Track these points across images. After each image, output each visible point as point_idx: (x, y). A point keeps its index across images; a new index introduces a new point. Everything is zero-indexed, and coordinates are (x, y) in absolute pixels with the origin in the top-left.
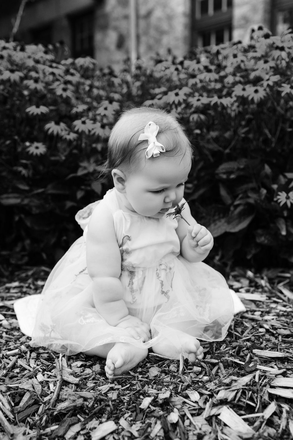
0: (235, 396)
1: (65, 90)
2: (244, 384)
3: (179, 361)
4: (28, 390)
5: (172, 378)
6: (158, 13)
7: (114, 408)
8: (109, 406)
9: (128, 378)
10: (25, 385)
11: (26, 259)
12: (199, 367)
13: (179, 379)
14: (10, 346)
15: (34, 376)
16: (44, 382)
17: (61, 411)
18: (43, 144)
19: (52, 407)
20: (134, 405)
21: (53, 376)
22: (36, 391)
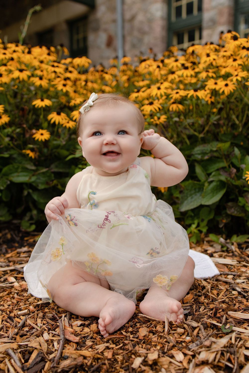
0: (215, 358)
1: (65, 85)
2: (222, 346)
3: (164, 322)
4: (36, 348)
5: (159, 338)
6: (140, 17)
7: (109, 366)
8: (105, 364)
9: (121, 337)
10: (33, 343)
11: (33, 227)
12: (182, 328)
13: (165, 340)
14: (21, 306)
15: (41, 334)
16: (49, 340)
17: (64, 369)
18: (47, 131)
19: (56, 365)
20: (127, 364)
21: (57, 335)
22: (43, 349)
